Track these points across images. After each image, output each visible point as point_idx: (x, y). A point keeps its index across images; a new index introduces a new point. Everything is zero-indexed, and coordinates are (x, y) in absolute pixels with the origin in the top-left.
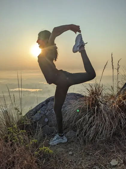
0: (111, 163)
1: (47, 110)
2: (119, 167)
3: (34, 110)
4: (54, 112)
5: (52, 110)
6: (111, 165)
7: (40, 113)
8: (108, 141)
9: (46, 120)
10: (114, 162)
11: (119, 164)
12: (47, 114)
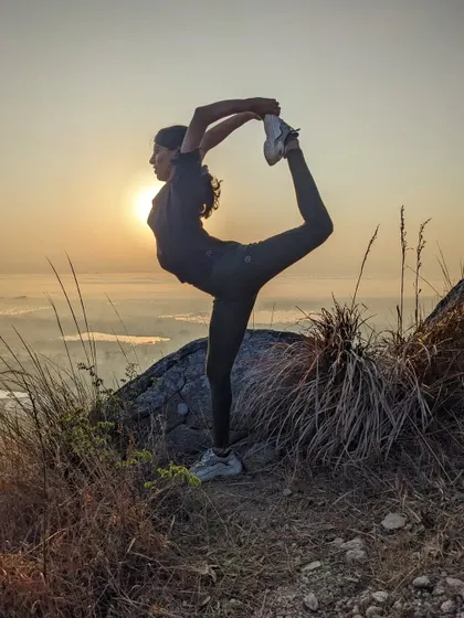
0: (384, 523)
1: (186, 380)
2: (409, 533)
3: (144, 378)
4: (207, 383)
5: (202, 377)
6: (382, 528)
7: (162, 388)
8: (377, 465)
9: (182, 409)
10: (392, 521)
11: (409, 526)
12: (183, 390)
